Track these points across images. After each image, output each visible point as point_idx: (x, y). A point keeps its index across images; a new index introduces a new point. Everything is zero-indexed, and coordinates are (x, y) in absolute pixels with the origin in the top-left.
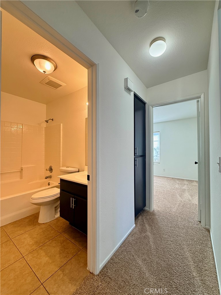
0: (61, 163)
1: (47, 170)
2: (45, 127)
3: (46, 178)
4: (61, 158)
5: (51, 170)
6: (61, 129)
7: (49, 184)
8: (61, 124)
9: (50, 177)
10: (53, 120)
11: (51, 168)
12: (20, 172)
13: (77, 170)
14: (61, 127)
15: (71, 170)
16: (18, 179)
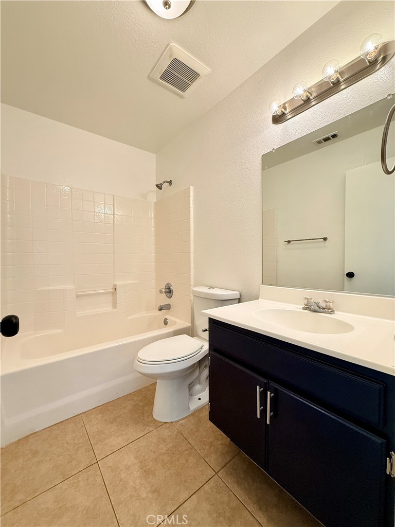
0: (192, 276)
1: (161, 292)
2: (155, 201)
3: (160, 310)
4: (192, 265)
5: (169, 291)
6: (192, 198)
7: (166, 323)
8: (192, 188)
9: (168, 307)
10: (170, 183)
11: (169, 289)
12: (111, 295)
13: (235, 294)
14: (192, 194)
15: (222, 295)
16: (109, 309)
